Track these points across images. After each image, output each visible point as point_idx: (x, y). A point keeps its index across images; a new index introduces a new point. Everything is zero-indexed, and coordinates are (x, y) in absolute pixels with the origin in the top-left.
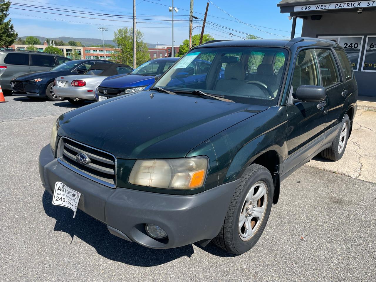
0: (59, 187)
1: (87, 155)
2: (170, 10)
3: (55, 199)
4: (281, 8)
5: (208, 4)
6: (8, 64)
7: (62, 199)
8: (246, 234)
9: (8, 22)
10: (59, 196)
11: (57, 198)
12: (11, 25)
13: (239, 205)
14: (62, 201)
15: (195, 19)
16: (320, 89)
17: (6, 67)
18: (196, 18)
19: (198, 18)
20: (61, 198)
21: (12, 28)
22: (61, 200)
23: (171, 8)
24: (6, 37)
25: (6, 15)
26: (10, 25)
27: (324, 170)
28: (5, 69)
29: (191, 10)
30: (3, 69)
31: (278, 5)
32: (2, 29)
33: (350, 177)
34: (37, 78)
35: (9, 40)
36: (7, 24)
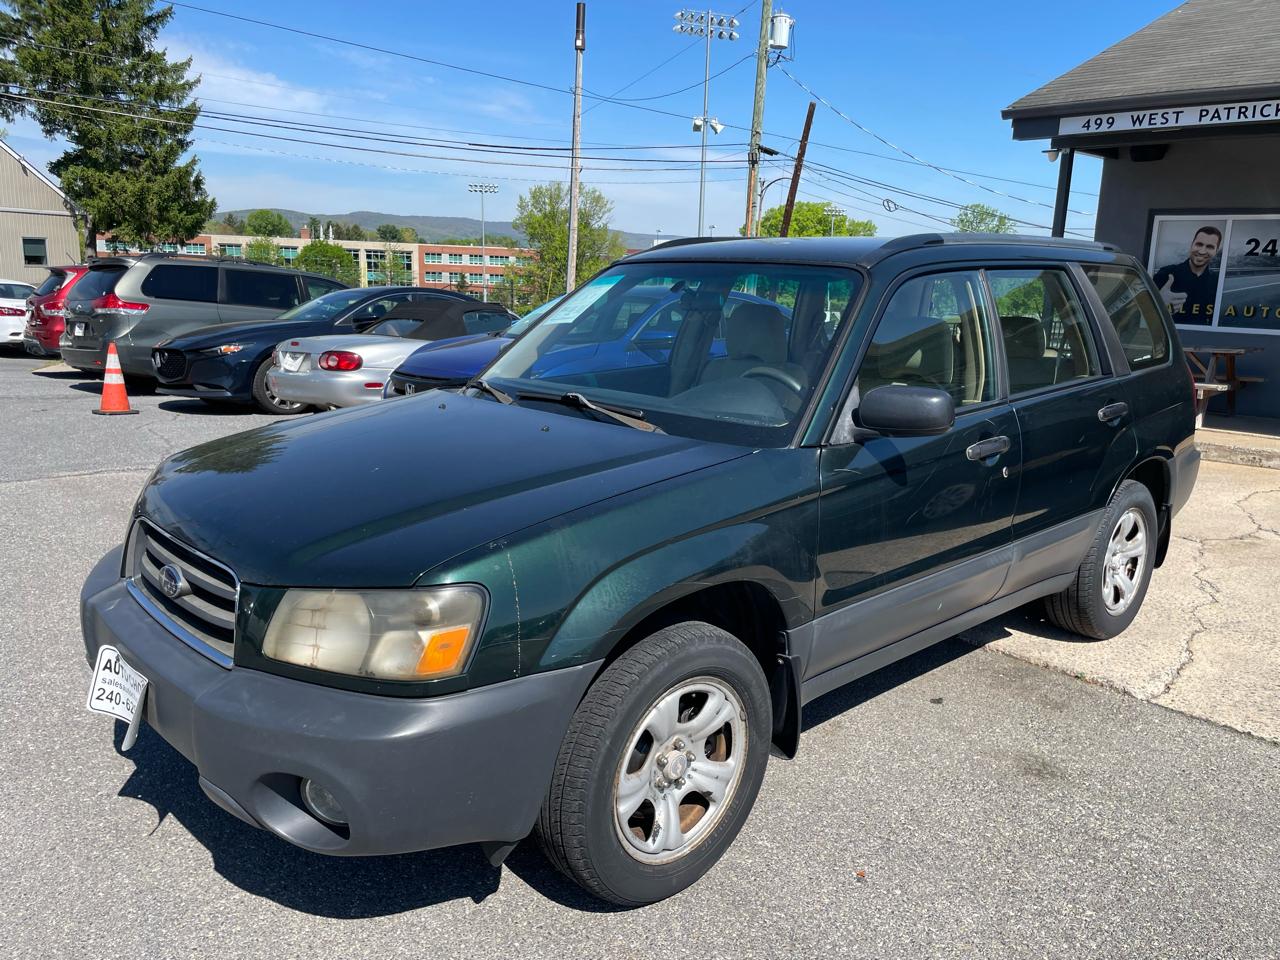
0: (109, 661)
1: (183, 571)
2: (697, 128)
3: (95, 696)
4: (1014, 125)
5: (812, 107)
6: (153, 299)
7: (114, 698)
8: (654, 841)
9: (187, 166)
10: (105, 686)
11: (102, 691)
12: (197, 176)
13: (608, 742)
14: (113, 702)
15: (767, 157)
16: (935, 400)
17: (144, 306)
18: (771, 152)
19: (777, 153)
20: (112, 693)
21: (198, 183)
22: (111, 699)
23: (699, 122)
24: (180, 211)
25: (183, 145)
26: (195, 175)
27: (1047, 666)
28: (144, 312)
29: (755, 126)
30: (135, 312)
31: (1006, 115)
32: (167, 186)
33: (1129, 694)
34: (229, 343)
35: (189, 220)
36: (187, 171)
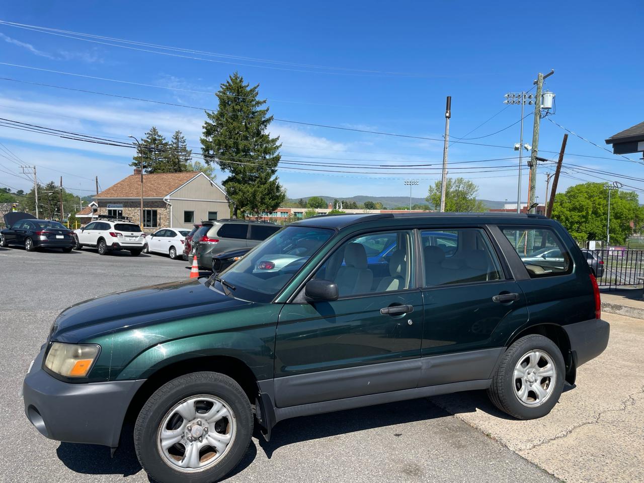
2: (517, 149)
4: (614, 146)
5: (566, 137)
6: (221, 238)
8: (182, 462)
9: (274, 180)
12: (278, 184)
15: (541, 162)
17: (217, 241)
18: (543, 160)
19: (547, 160)
21: (278, 187)
23: (518, 146)
24: (270, 199)
25: (273, 172)
26: (277, 184)
28: (216, 243)
29: (534, 147)
30: (213, 243)
32: (265, 189)
34: (238, 256)
35: (273, 203)
36: (274, 183)
